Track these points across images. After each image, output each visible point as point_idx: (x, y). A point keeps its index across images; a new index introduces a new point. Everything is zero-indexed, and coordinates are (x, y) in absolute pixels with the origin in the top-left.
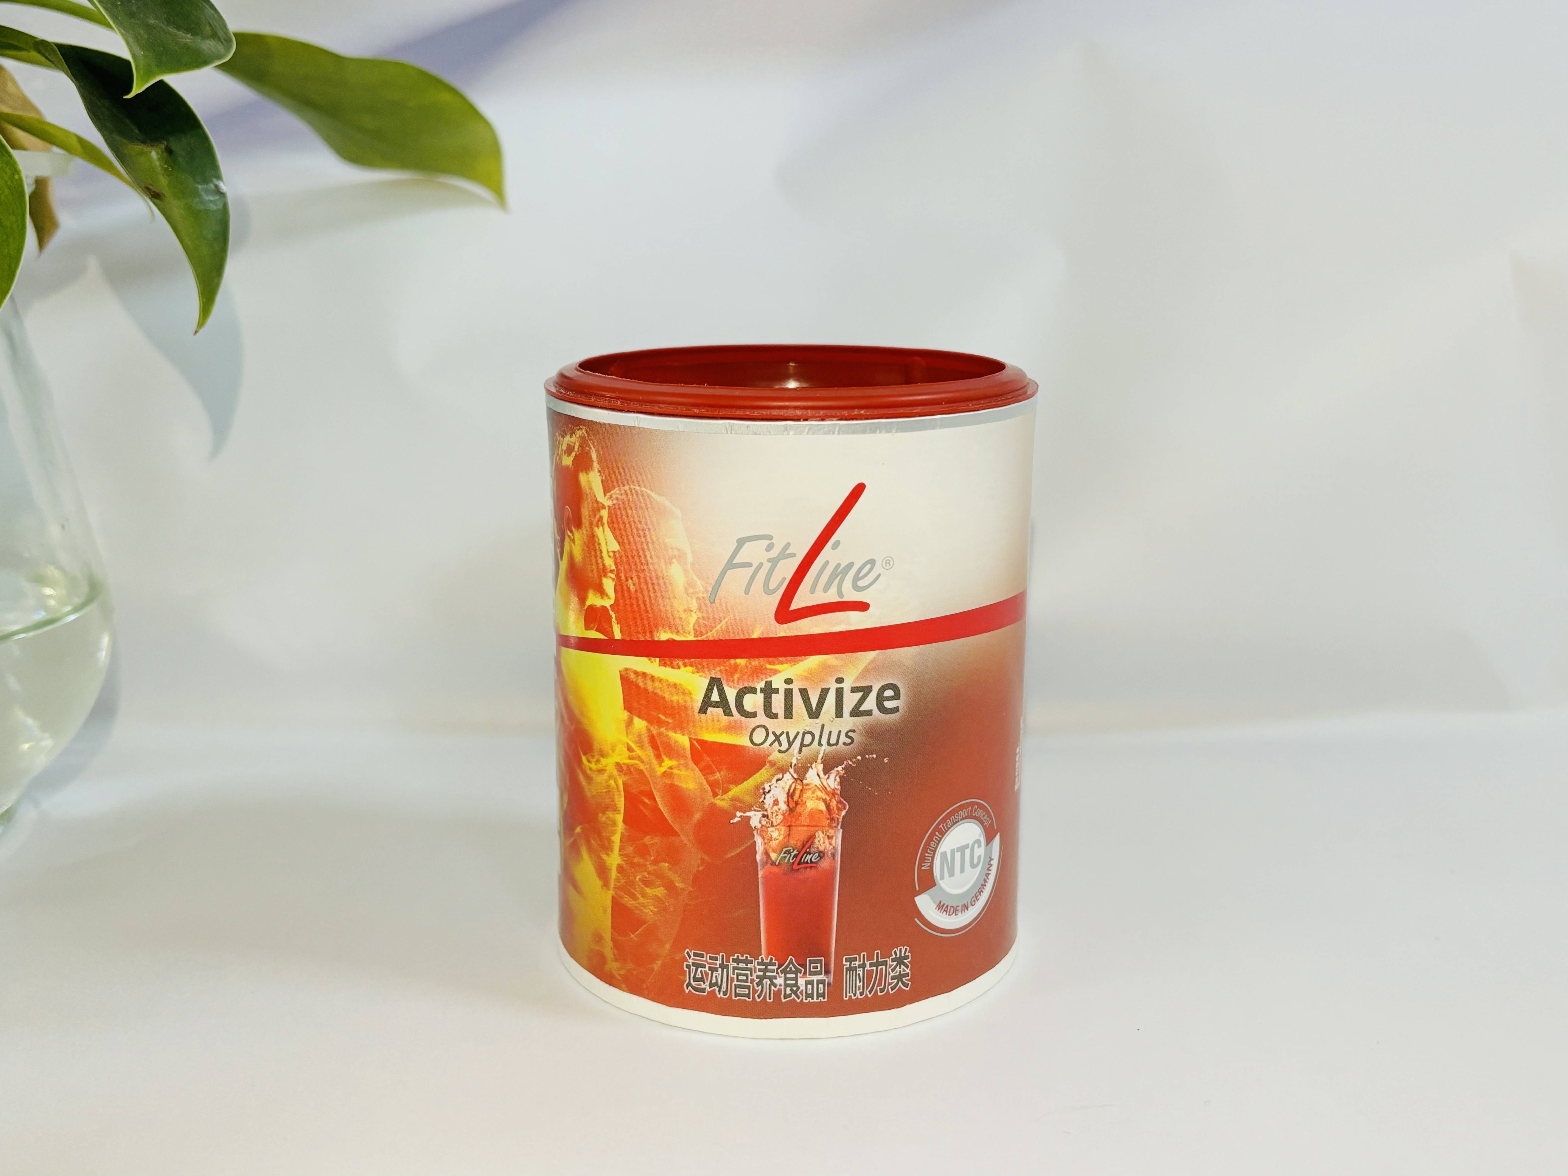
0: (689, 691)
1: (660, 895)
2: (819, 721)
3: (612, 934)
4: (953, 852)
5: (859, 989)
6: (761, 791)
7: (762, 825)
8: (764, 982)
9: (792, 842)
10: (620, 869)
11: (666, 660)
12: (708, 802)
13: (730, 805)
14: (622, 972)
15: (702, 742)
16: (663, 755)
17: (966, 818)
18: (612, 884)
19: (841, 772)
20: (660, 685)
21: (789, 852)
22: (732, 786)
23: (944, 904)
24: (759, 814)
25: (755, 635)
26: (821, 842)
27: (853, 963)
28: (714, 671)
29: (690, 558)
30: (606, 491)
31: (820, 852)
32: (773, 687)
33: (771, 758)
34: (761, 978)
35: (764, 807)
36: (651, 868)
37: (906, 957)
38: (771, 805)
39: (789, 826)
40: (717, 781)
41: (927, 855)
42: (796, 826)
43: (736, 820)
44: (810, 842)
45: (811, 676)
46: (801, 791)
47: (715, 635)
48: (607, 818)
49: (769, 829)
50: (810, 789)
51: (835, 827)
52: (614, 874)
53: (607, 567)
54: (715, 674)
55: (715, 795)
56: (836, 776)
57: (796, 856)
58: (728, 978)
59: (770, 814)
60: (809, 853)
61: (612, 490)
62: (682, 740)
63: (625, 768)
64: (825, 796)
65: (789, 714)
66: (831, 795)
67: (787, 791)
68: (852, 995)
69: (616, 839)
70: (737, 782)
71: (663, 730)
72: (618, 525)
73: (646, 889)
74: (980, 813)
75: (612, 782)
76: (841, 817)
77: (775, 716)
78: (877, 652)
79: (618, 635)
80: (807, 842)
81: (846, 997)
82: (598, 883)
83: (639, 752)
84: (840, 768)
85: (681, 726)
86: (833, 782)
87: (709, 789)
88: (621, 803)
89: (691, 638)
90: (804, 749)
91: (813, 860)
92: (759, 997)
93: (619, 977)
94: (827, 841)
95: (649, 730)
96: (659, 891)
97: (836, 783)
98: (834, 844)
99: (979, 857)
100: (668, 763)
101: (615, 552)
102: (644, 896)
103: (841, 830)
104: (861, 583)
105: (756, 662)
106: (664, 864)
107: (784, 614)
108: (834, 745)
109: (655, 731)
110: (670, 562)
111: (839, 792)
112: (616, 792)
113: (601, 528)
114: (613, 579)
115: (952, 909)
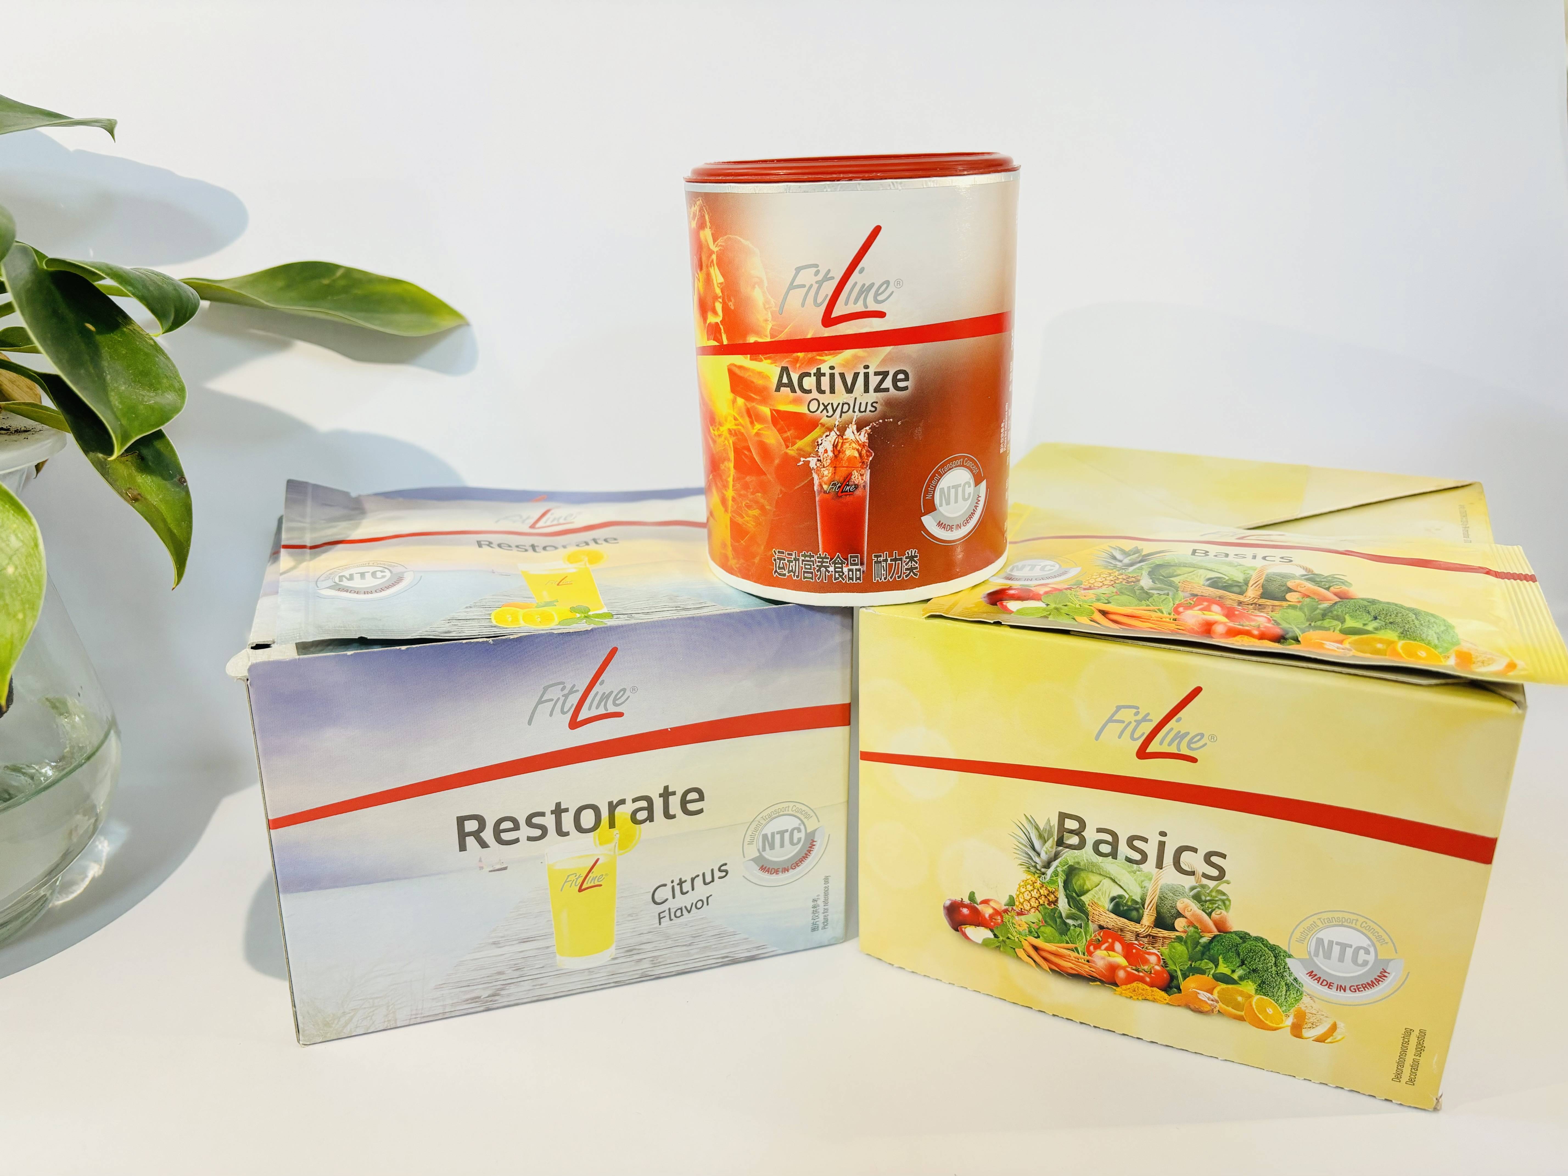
0: (768, 377)
1: (756, 514)
2: (853, 395)
3: (731, 542)
4: (949, 488)
5: (884, 576)
6: (816, 444)
7: (818, 467)
8: (821, 569)
9: (837, 478)
10: (734, 499)
11: (754, 356)
12: (783, 452)
13: (797, 454)
14: (738, 566)
15: (778, 411)
16: (754, 420)
17: (959, 466)
18: (730, 511)
19: (868, 430)
20: (751, 374)
21: (835, 484)
22: (797, 441)
23: (942, 523)
24: (815, 459)
25: (809, 336)
26: (856, 478)
27: (879, 558)
28: (784, 362)
29: (766, 284)
30: (715, 241)
31: (855, 485)
32: (822, 372)
33: (821, 421)
34: (820, 567)
35: (818, 455)
36: (751, 497)
37: (916, 557)
38: (823, 453)
39: (835, 467)
40: (788, 437)
41: (930, 489)
42: (839, 467)
43: (801, 463)
44: (849, 478)
45: (846, 364)
46: (842, 443)
47: (783, 336)
48: (725, 466)
49: (822, 469)
50: (848, 442)
51: (865, 468)
52: (730, 503)
53: (717, 294)
54: (784, 364)
55: (787, 447)
56: (865, 433)
57: (839, 487)
58: (799, 568)
59: (822, 459)
60: (848, 485)
61: (718, 239)
62: (766, 410)
63: (733, 432)
64: (858, 447)
65: (832, 391)
66: (862, 446)
67: (833, 443)
68: (879, 579)
69: (730, 479)
70: (801, 438)
71: (754, 404)
72: (722, 265)
73: (748, 511)
74: (970, 464)
75: (726, 442)
76: (869, 462)
77: (823, 392)
78: (892, 347)
79: (725, 342)
80: (847, 477)
81: (875, 580)
82: (722, 509)
83: (740, 420)
84: (867, 428)
85: (764, 401)
86: (863, 437)
87: (783, 443)
88: (732, 455)
89: (768, 340)
90: (843, 414)
91: (851, 490)
92: (819, 579)
93: (736, 569)
94: (860, 477)
95: (746, 405)
96: (756, 512)
97: (865, 438)
98: (865, 480)
99: (970, 494)
100: (758, 426)
101: (721, 284)
102: (748, 516)
103: (869, 470)
104: (880, 298)
105: (810, 355)
106: (758, 494)
107: (828, 320)
108: (863, 412)
109: (749, 405)
110: (753, 287)
111: (867, 445)
112: (729, 449)
113: (713, 267)
114: (721, 303)
115: (949, 527)
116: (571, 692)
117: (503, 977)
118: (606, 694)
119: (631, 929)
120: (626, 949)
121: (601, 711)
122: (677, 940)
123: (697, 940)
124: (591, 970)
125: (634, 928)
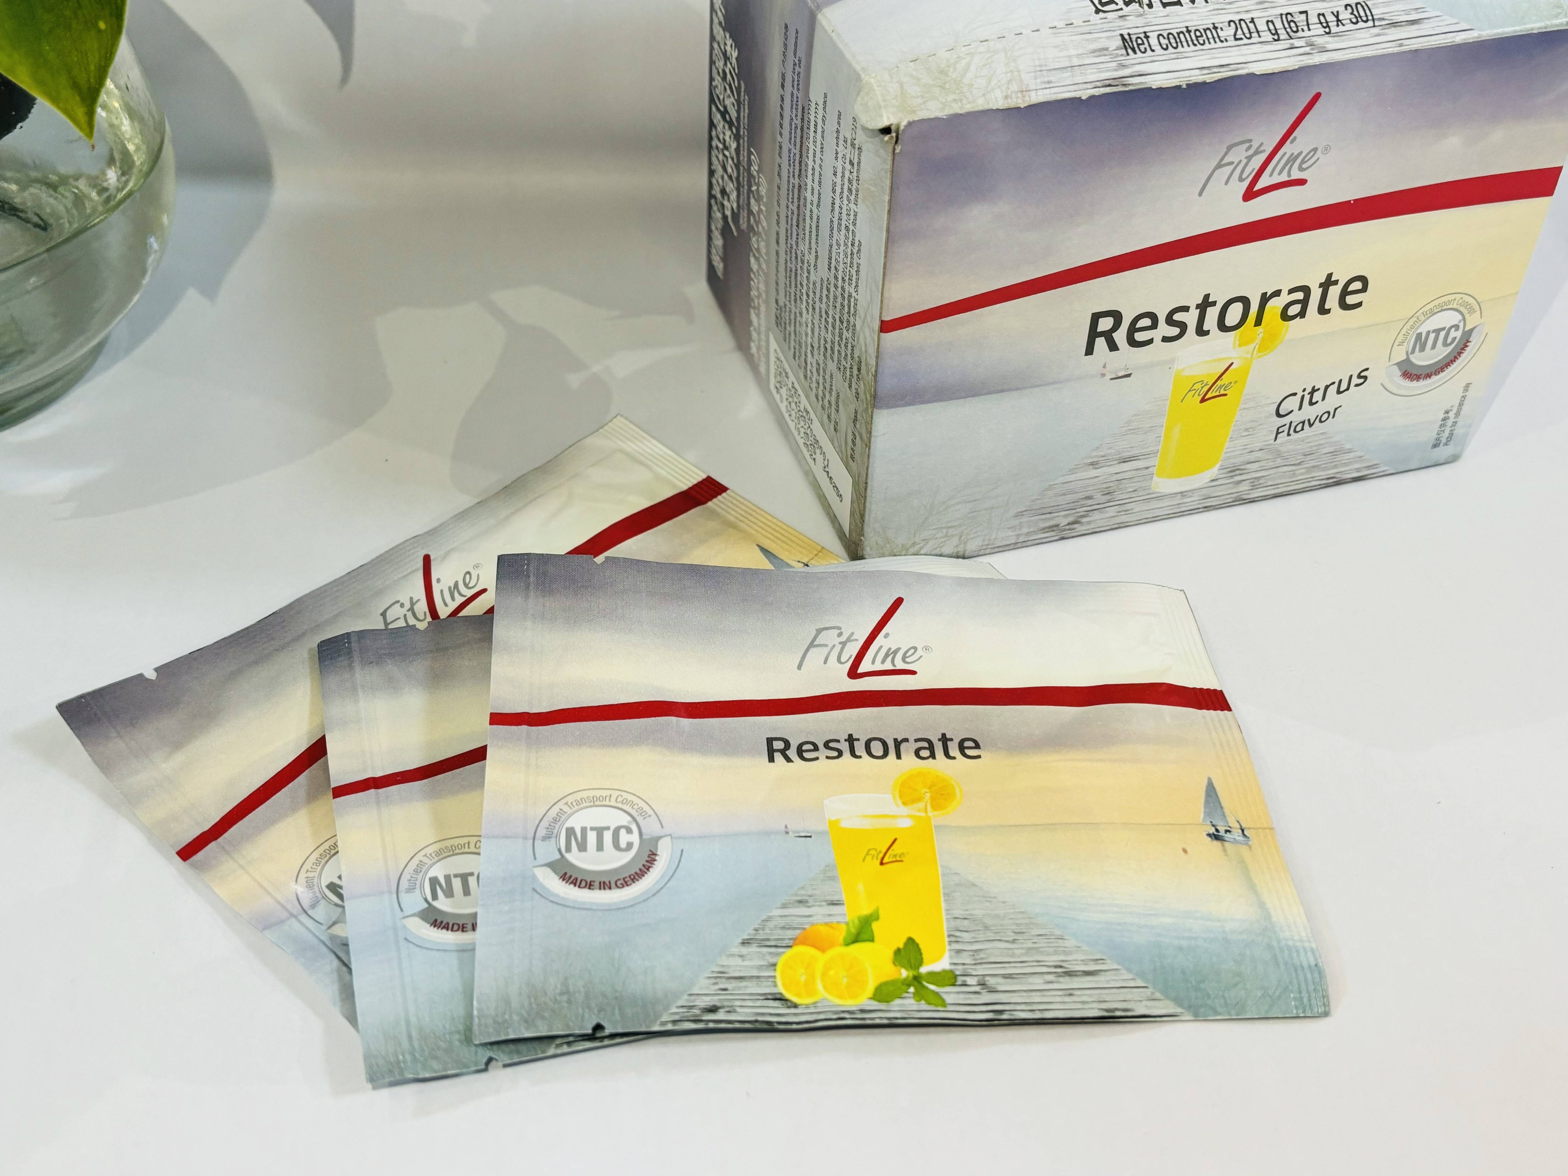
116: (1257, 152)
117: (1090, 502)
118: (1294, 155)
119: (1242, 446)
120: (1229, 470)
121: (1284, 178)
122: (1288, 458)
123: (1309, 458)
124: (1184, 494)
125: (1246, 445)
